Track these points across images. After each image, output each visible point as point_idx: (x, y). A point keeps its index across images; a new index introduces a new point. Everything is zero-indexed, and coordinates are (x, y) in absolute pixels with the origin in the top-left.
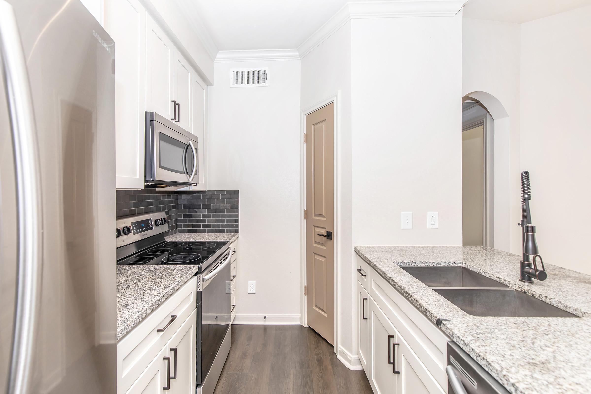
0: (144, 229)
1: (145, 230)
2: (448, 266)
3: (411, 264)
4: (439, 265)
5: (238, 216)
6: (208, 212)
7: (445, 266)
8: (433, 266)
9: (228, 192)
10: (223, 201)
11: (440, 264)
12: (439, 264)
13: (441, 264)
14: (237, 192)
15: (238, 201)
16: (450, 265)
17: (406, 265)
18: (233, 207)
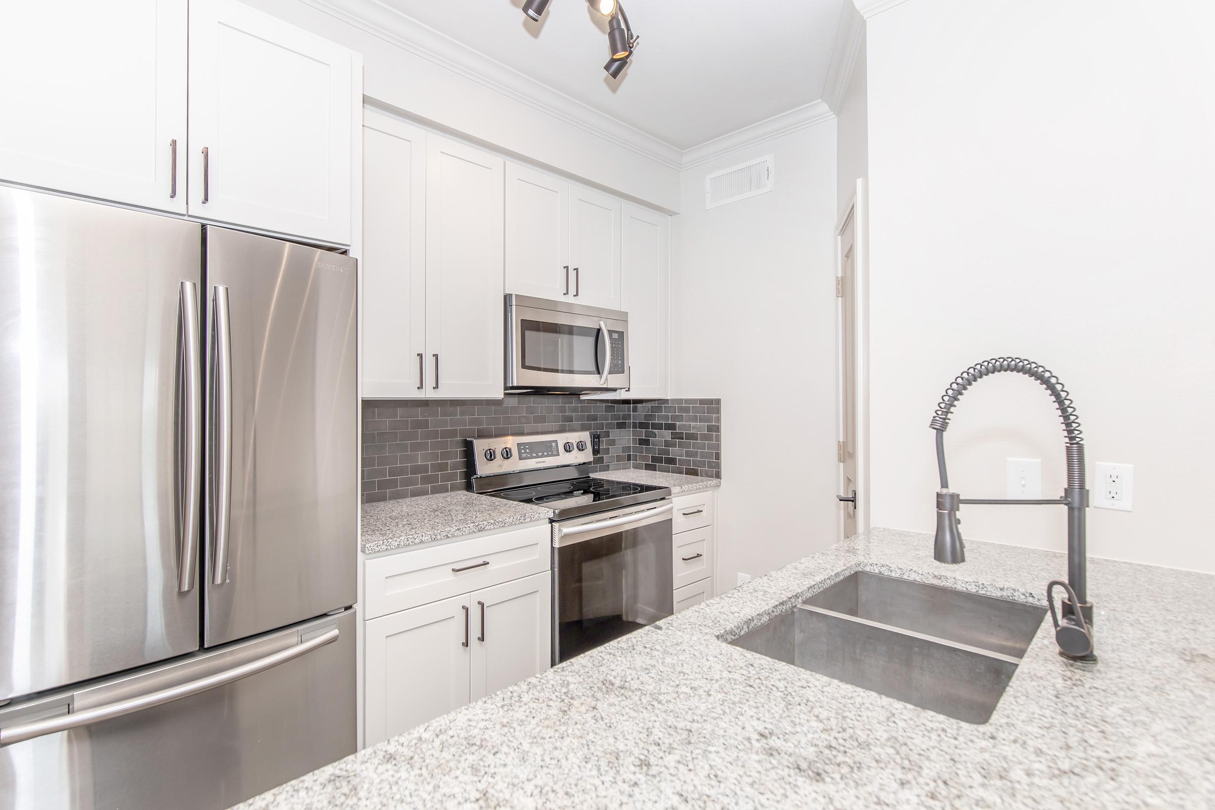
0: (540, 454)
1: (543, 456)
2: (1011, 598)
3: (907, 574)
4: (984, 592)
5: (718, 447)
6: (673, 437)
7: (1001, 596)
8: (965, 589)
9: (703, 402)
10: (695, 419)
11: (986, 589)
12: (982, 588)
13: (989, 589)
14: (718, 401)
15: (718, 420)
16: (1016, 598)
17: (893, 574)
18: (710, 429)
